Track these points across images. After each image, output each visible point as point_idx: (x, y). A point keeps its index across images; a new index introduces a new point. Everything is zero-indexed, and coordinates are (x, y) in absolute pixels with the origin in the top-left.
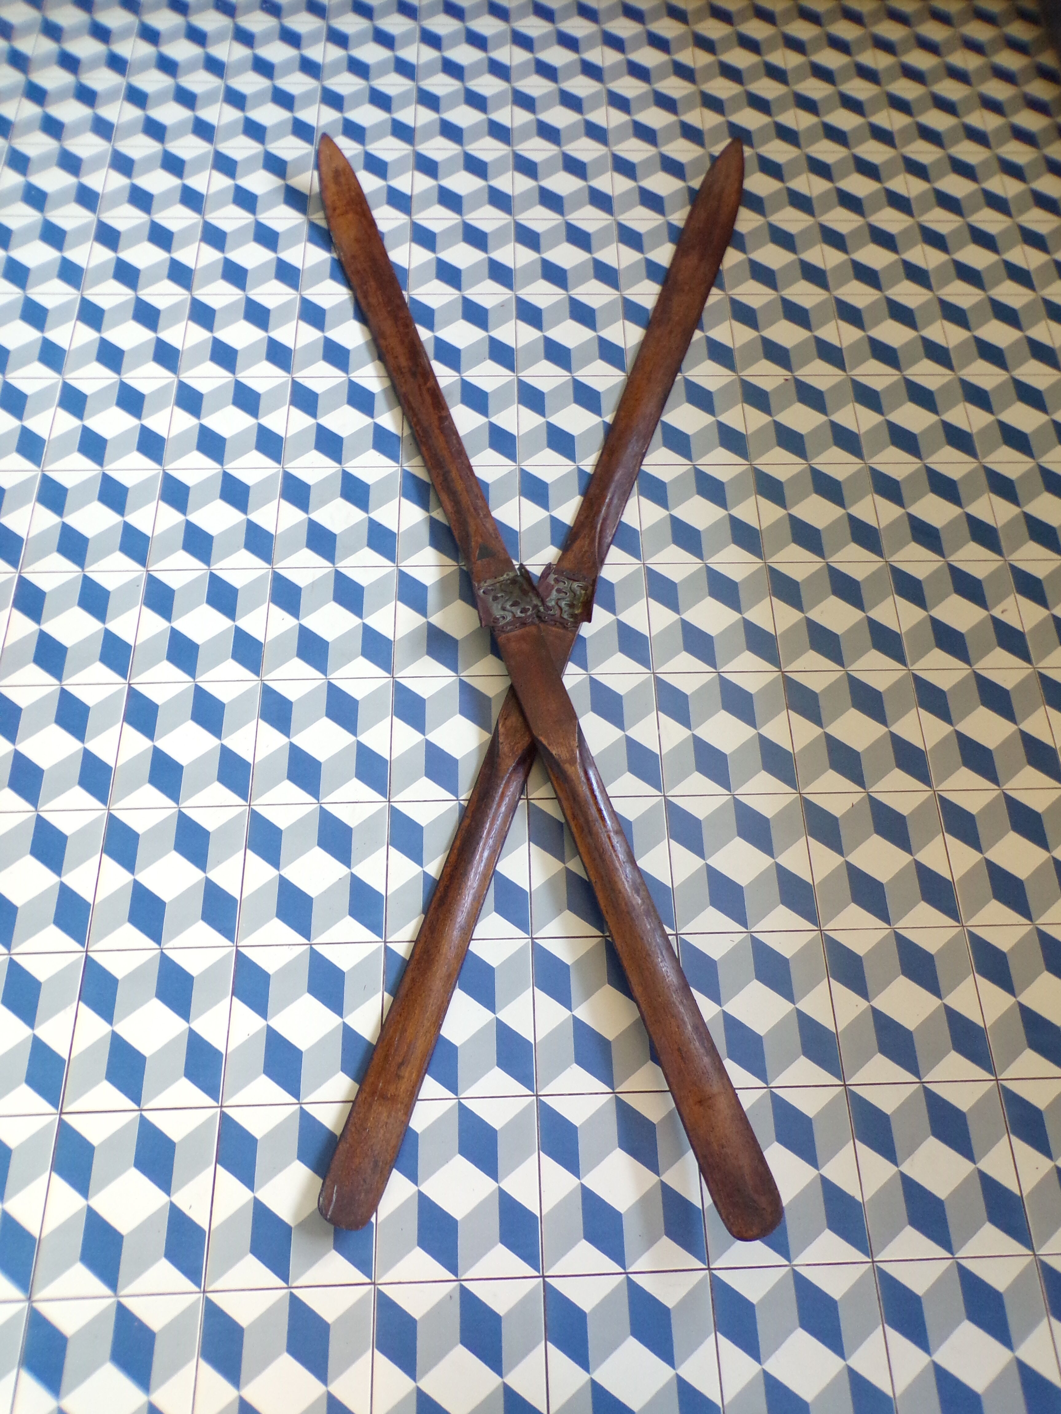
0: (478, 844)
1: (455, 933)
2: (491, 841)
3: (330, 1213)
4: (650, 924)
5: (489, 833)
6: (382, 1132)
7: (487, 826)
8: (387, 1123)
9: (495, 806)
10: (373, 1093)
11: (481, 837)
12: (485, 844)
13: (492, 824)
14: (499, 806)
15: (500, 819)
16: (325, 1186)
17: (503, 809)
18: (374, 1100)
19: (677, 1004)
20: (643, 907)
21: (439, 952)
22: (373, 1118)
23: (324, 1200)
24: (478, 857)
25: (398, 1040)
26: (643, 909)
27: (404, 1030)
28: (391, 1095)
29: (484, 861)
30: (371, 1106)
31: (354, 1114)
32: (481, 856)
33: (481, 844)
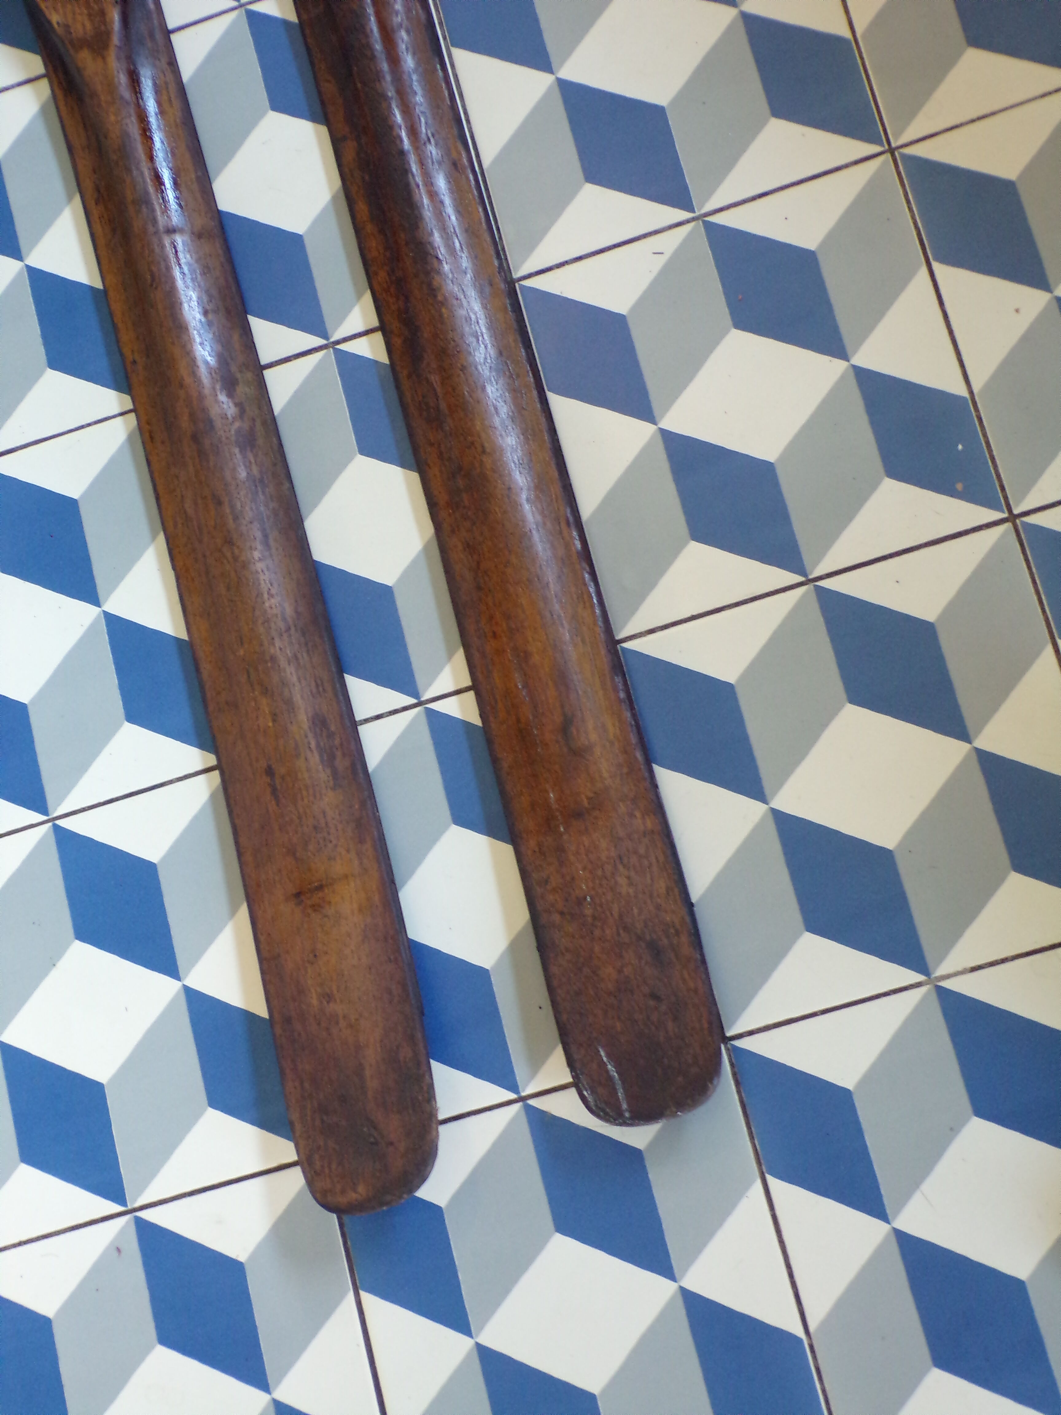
0: (406, 171)
1: (489, 389)
2: (433, 150)
3: (625, 1106)
4: (248, 467)
5: (413, 132)
6: (622, 881)
7: (398, 117)
8: (620, 858)
9: (385, 66)
10: (548, 824)
11: (402, 153)
12: (422, 163)
13: (407, 110)
14: (394, 60)
15: (417, 87)
16: (578, 1065)
17: (409, 62)
18: (561, 835)
19: (283, 662)
20: (237, 424)
21: (484, 452)
22: (584, 869)
23: (593, 1092)
24: (426, 201)
25: (526, 685)
26: (238, 431)
27: (523, 656)
28: (589, 799)
29: (447, 201)
30: (560, 849)
31: (539, 890)
32: (433, 195)
33: (414, 168)
